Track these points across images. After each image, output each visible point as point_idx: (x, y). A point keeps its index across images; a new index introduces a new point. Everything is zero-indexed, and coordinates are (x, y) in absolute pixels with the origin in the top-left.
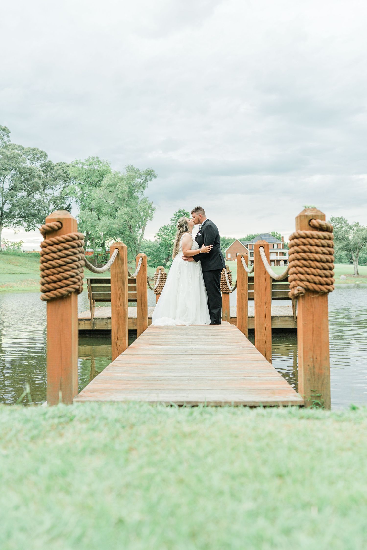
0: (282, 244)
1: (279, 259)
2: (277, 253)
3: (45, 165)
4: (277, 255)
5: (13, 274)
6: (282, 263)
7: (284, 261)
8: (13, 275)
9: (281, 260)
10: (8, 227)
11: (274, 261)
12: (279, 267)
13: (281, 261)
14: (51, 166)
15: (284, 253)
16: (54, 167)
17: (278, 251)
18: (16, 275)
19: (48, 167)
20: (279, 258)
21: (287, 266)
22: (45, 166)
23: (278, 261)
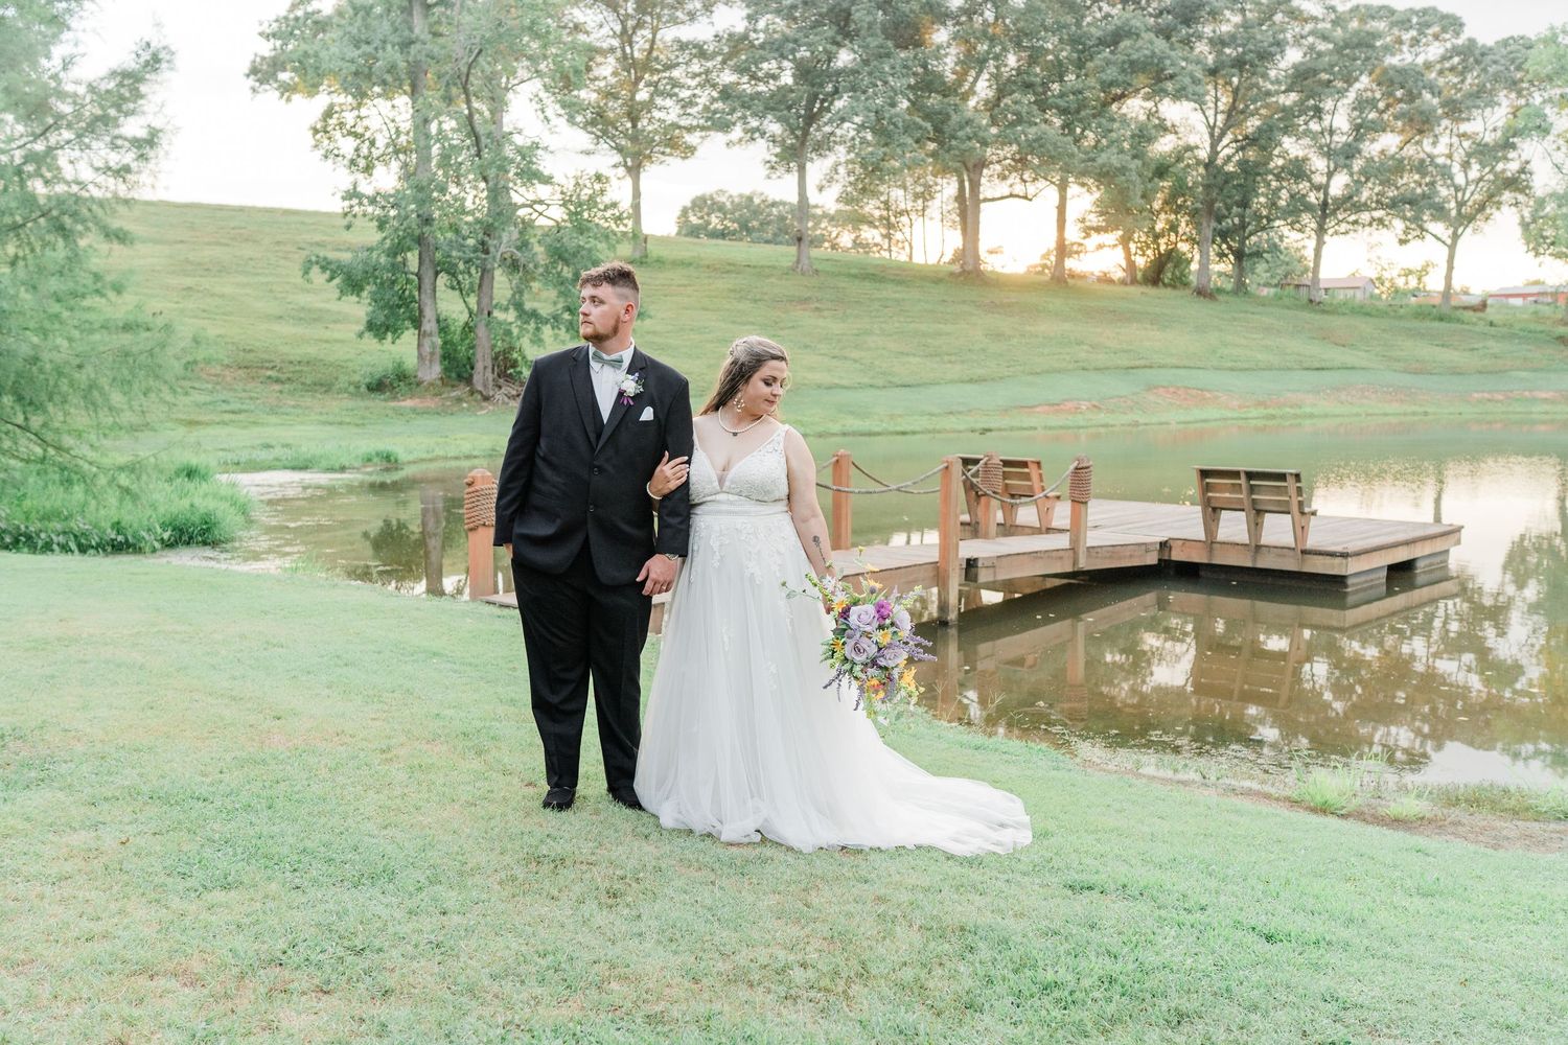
3: (1456, 51)
5: (1318, 369)
8: (1316, 372)
10: (1352, 234)
14: (1477, 52)
16: (1483, 55)
18: (1324, 372)
19: (1471, 55)
22: (1458, 54)
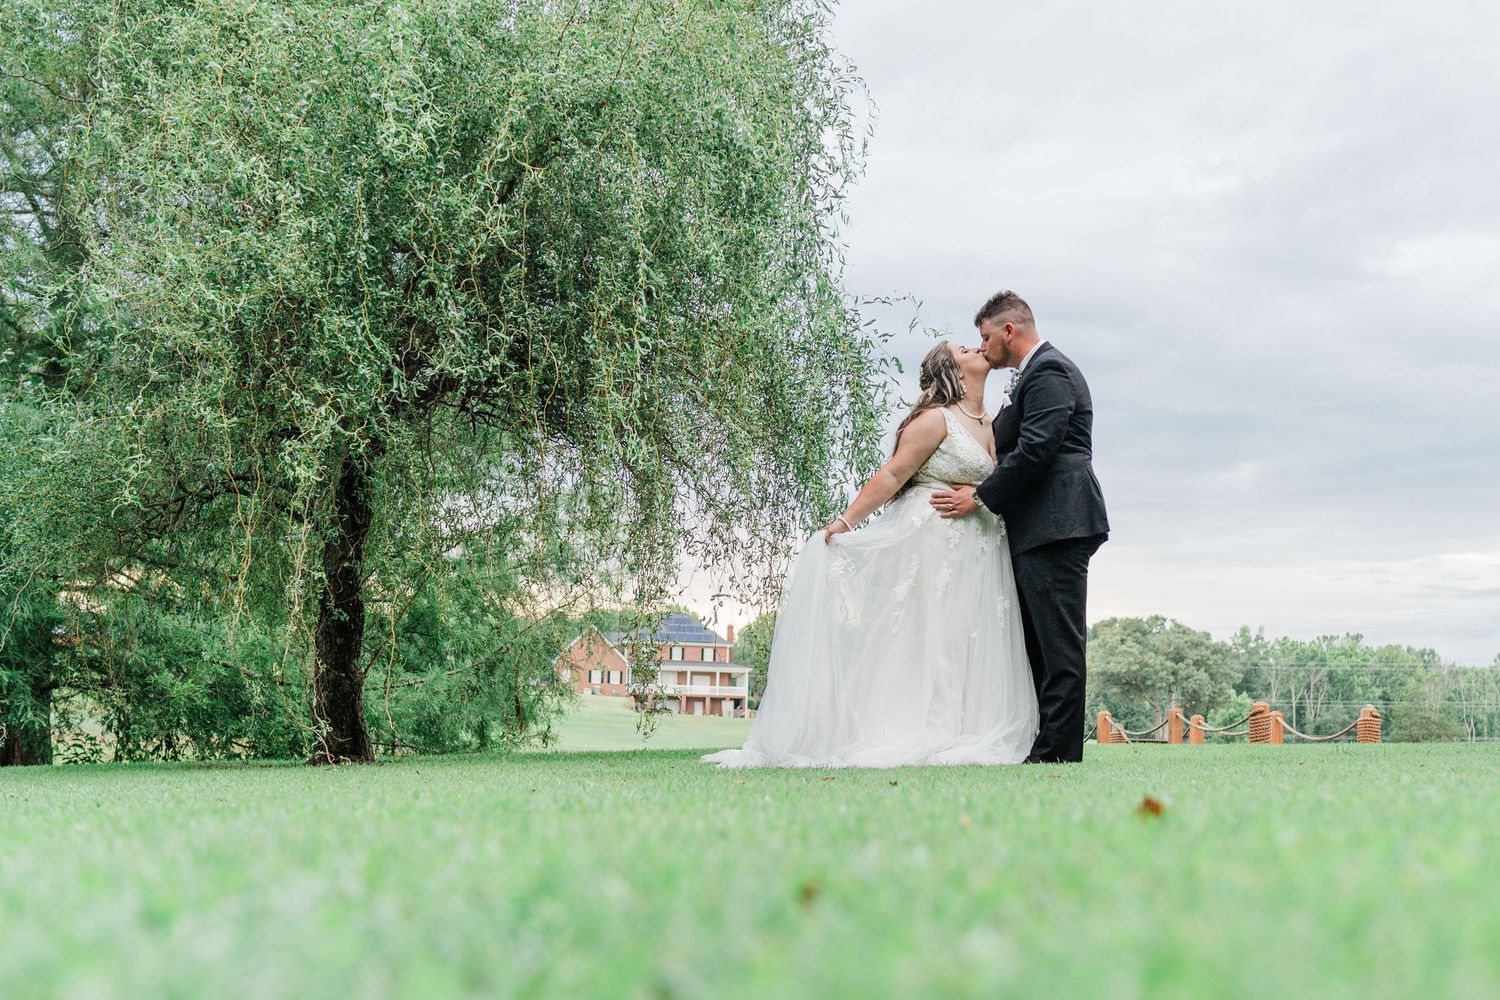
0: (730, 649)
1: (717, 694)
2: (712, 675)
4: (713, 683)
6: (728, 706)
7: (732, 703)
9: (724, 699)
11: (702, 699)
12: (715, 718)
13: (723, 702)
15: (733, 676)
17: (718, 670)
20: (719, 690)
21: (742, 717)
23: (717, 701)
